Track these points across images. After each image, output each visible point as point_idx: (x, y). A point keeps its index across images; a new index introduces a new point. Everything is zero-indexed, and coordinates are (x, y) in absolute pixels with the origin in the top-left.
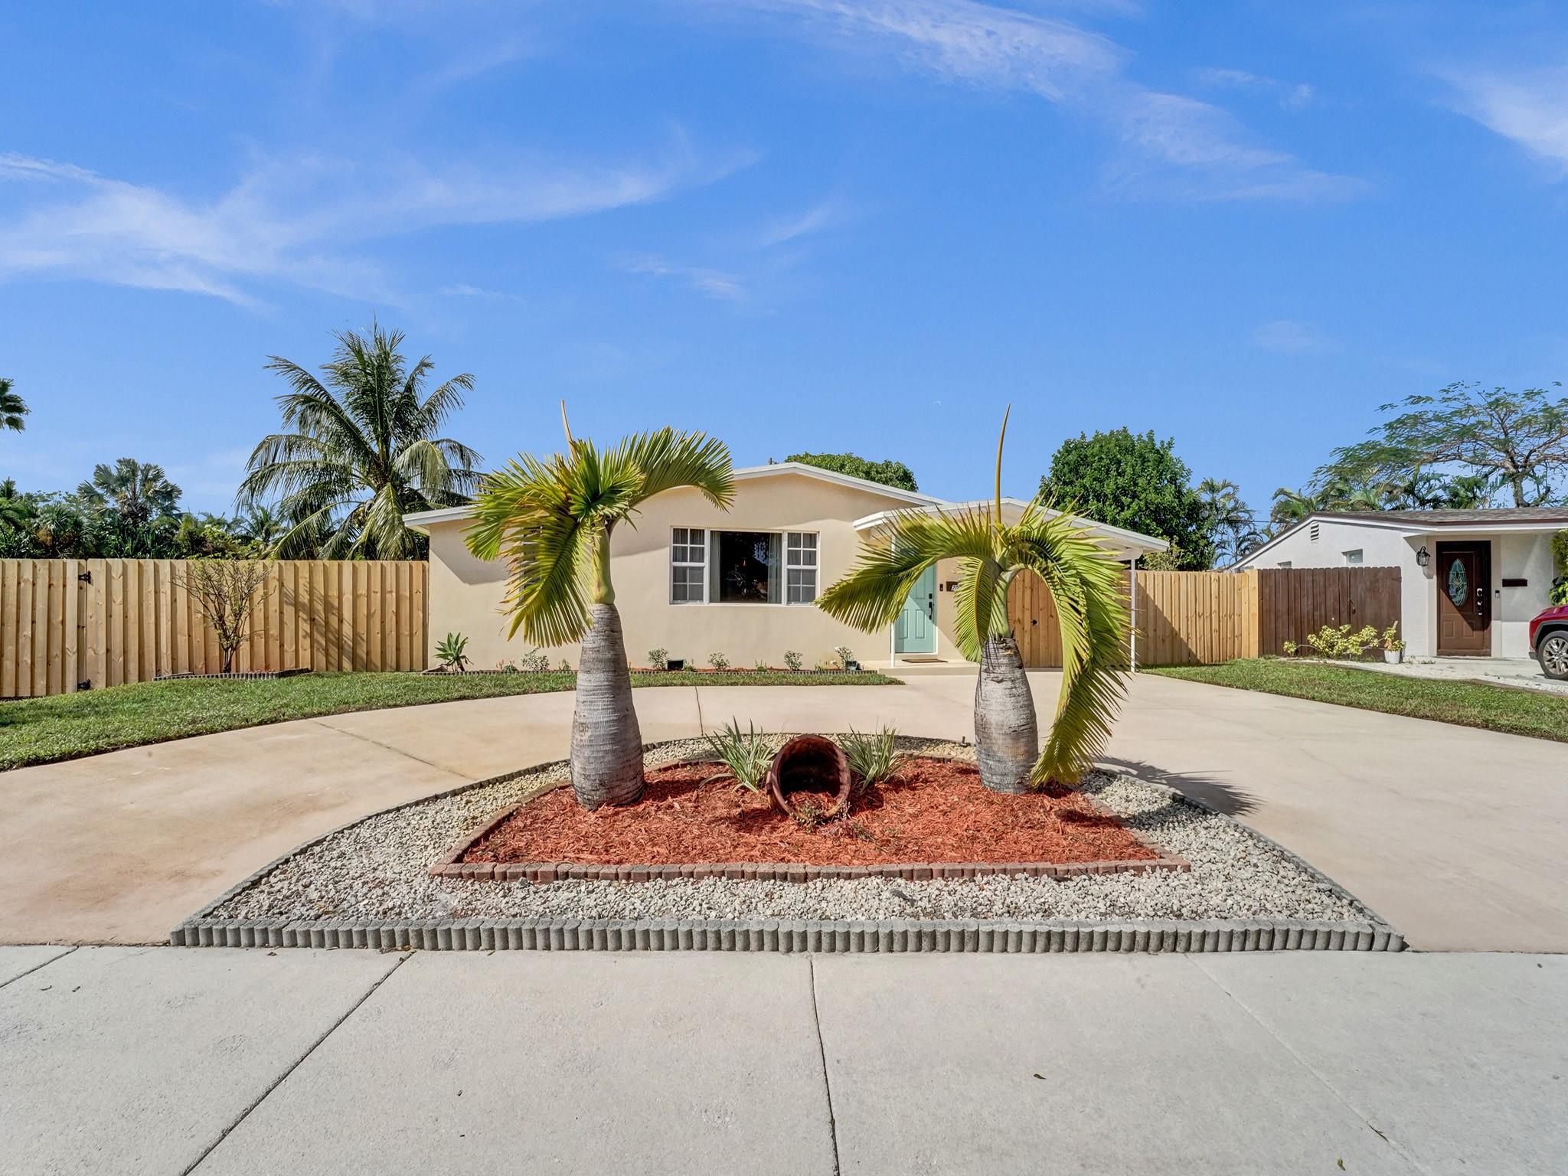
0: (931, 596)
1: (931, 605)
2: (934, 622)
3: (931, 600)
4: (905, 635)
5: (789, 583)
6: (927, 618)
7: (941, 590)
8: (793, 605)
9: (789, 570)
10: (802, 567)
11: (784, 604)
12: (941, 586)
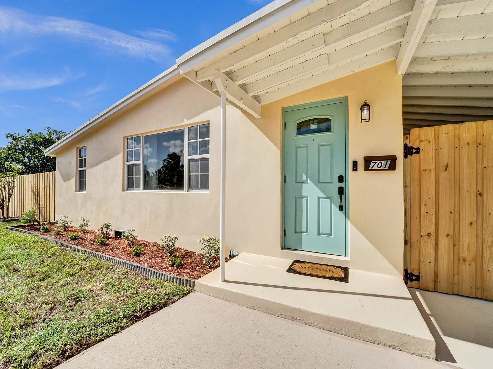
0: (341, 179)
1: (341, 191)
2: (347, 215)
3: (341, 185)
4: (304, 229)
5: (189, 172)
6: (336, 209)
7: (355, 169)
8: (194, 192)
9: (190, 161)
10: (199, 156)
11: (185, 191)
12: (355, 164)
